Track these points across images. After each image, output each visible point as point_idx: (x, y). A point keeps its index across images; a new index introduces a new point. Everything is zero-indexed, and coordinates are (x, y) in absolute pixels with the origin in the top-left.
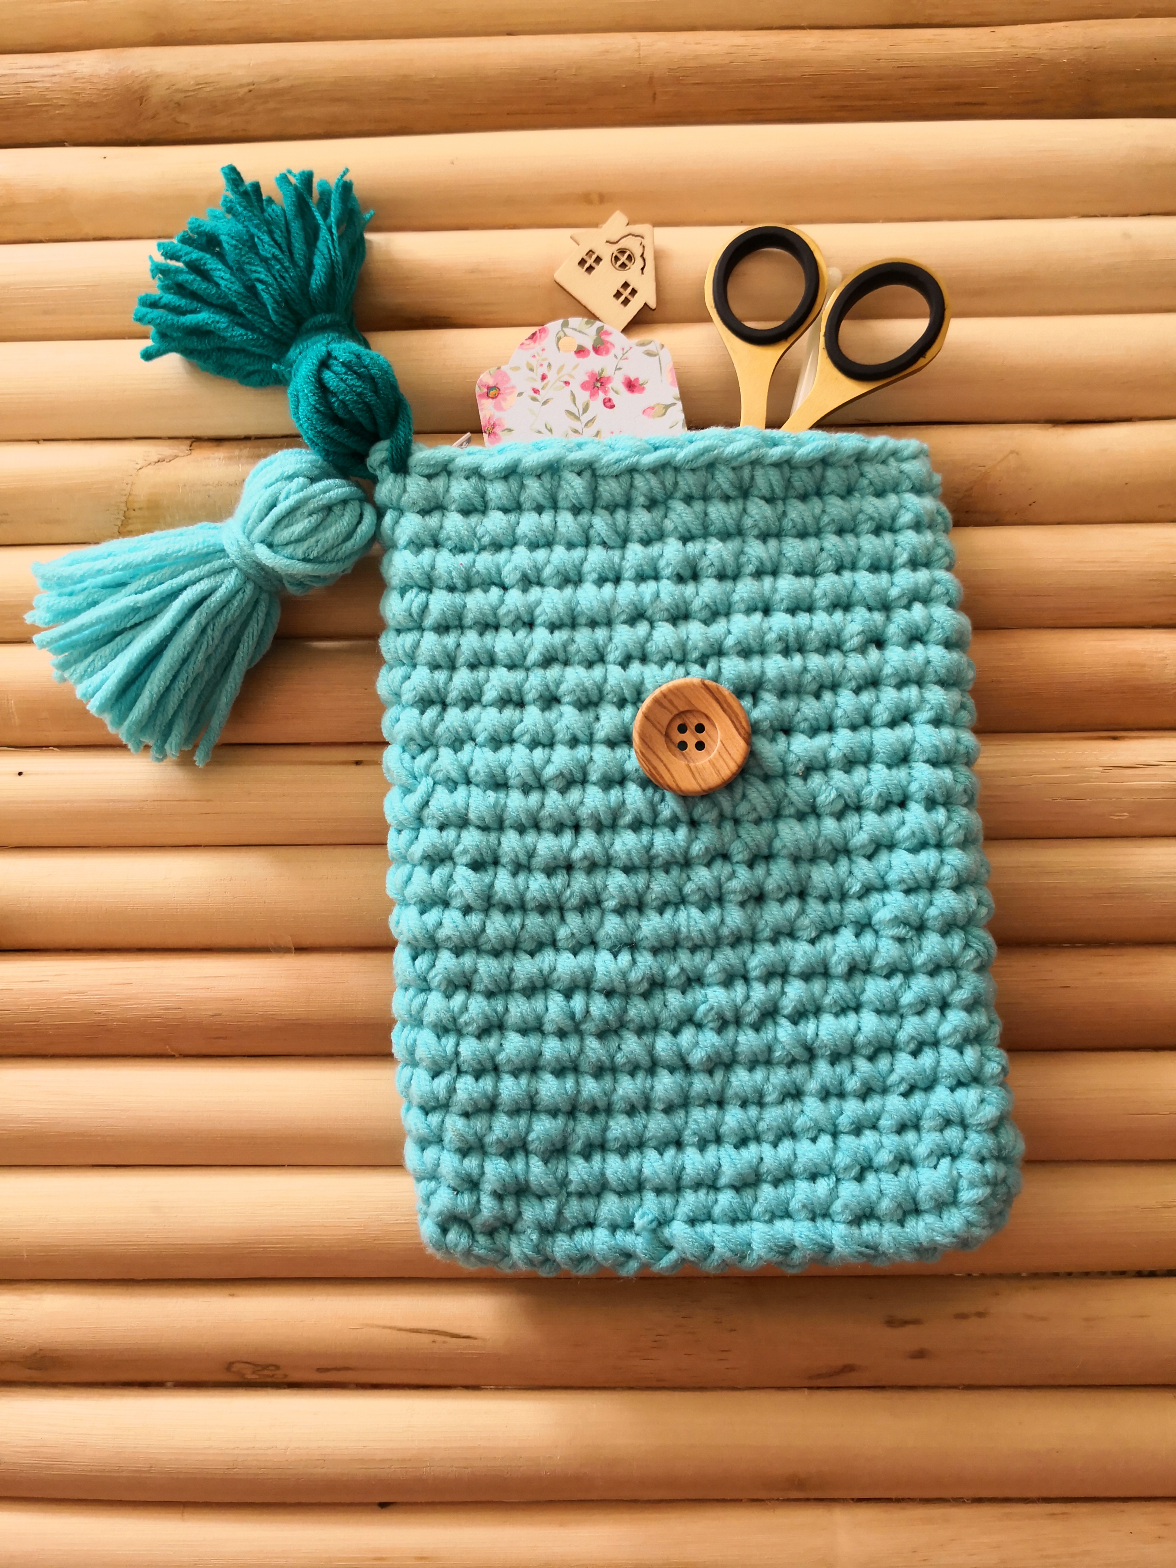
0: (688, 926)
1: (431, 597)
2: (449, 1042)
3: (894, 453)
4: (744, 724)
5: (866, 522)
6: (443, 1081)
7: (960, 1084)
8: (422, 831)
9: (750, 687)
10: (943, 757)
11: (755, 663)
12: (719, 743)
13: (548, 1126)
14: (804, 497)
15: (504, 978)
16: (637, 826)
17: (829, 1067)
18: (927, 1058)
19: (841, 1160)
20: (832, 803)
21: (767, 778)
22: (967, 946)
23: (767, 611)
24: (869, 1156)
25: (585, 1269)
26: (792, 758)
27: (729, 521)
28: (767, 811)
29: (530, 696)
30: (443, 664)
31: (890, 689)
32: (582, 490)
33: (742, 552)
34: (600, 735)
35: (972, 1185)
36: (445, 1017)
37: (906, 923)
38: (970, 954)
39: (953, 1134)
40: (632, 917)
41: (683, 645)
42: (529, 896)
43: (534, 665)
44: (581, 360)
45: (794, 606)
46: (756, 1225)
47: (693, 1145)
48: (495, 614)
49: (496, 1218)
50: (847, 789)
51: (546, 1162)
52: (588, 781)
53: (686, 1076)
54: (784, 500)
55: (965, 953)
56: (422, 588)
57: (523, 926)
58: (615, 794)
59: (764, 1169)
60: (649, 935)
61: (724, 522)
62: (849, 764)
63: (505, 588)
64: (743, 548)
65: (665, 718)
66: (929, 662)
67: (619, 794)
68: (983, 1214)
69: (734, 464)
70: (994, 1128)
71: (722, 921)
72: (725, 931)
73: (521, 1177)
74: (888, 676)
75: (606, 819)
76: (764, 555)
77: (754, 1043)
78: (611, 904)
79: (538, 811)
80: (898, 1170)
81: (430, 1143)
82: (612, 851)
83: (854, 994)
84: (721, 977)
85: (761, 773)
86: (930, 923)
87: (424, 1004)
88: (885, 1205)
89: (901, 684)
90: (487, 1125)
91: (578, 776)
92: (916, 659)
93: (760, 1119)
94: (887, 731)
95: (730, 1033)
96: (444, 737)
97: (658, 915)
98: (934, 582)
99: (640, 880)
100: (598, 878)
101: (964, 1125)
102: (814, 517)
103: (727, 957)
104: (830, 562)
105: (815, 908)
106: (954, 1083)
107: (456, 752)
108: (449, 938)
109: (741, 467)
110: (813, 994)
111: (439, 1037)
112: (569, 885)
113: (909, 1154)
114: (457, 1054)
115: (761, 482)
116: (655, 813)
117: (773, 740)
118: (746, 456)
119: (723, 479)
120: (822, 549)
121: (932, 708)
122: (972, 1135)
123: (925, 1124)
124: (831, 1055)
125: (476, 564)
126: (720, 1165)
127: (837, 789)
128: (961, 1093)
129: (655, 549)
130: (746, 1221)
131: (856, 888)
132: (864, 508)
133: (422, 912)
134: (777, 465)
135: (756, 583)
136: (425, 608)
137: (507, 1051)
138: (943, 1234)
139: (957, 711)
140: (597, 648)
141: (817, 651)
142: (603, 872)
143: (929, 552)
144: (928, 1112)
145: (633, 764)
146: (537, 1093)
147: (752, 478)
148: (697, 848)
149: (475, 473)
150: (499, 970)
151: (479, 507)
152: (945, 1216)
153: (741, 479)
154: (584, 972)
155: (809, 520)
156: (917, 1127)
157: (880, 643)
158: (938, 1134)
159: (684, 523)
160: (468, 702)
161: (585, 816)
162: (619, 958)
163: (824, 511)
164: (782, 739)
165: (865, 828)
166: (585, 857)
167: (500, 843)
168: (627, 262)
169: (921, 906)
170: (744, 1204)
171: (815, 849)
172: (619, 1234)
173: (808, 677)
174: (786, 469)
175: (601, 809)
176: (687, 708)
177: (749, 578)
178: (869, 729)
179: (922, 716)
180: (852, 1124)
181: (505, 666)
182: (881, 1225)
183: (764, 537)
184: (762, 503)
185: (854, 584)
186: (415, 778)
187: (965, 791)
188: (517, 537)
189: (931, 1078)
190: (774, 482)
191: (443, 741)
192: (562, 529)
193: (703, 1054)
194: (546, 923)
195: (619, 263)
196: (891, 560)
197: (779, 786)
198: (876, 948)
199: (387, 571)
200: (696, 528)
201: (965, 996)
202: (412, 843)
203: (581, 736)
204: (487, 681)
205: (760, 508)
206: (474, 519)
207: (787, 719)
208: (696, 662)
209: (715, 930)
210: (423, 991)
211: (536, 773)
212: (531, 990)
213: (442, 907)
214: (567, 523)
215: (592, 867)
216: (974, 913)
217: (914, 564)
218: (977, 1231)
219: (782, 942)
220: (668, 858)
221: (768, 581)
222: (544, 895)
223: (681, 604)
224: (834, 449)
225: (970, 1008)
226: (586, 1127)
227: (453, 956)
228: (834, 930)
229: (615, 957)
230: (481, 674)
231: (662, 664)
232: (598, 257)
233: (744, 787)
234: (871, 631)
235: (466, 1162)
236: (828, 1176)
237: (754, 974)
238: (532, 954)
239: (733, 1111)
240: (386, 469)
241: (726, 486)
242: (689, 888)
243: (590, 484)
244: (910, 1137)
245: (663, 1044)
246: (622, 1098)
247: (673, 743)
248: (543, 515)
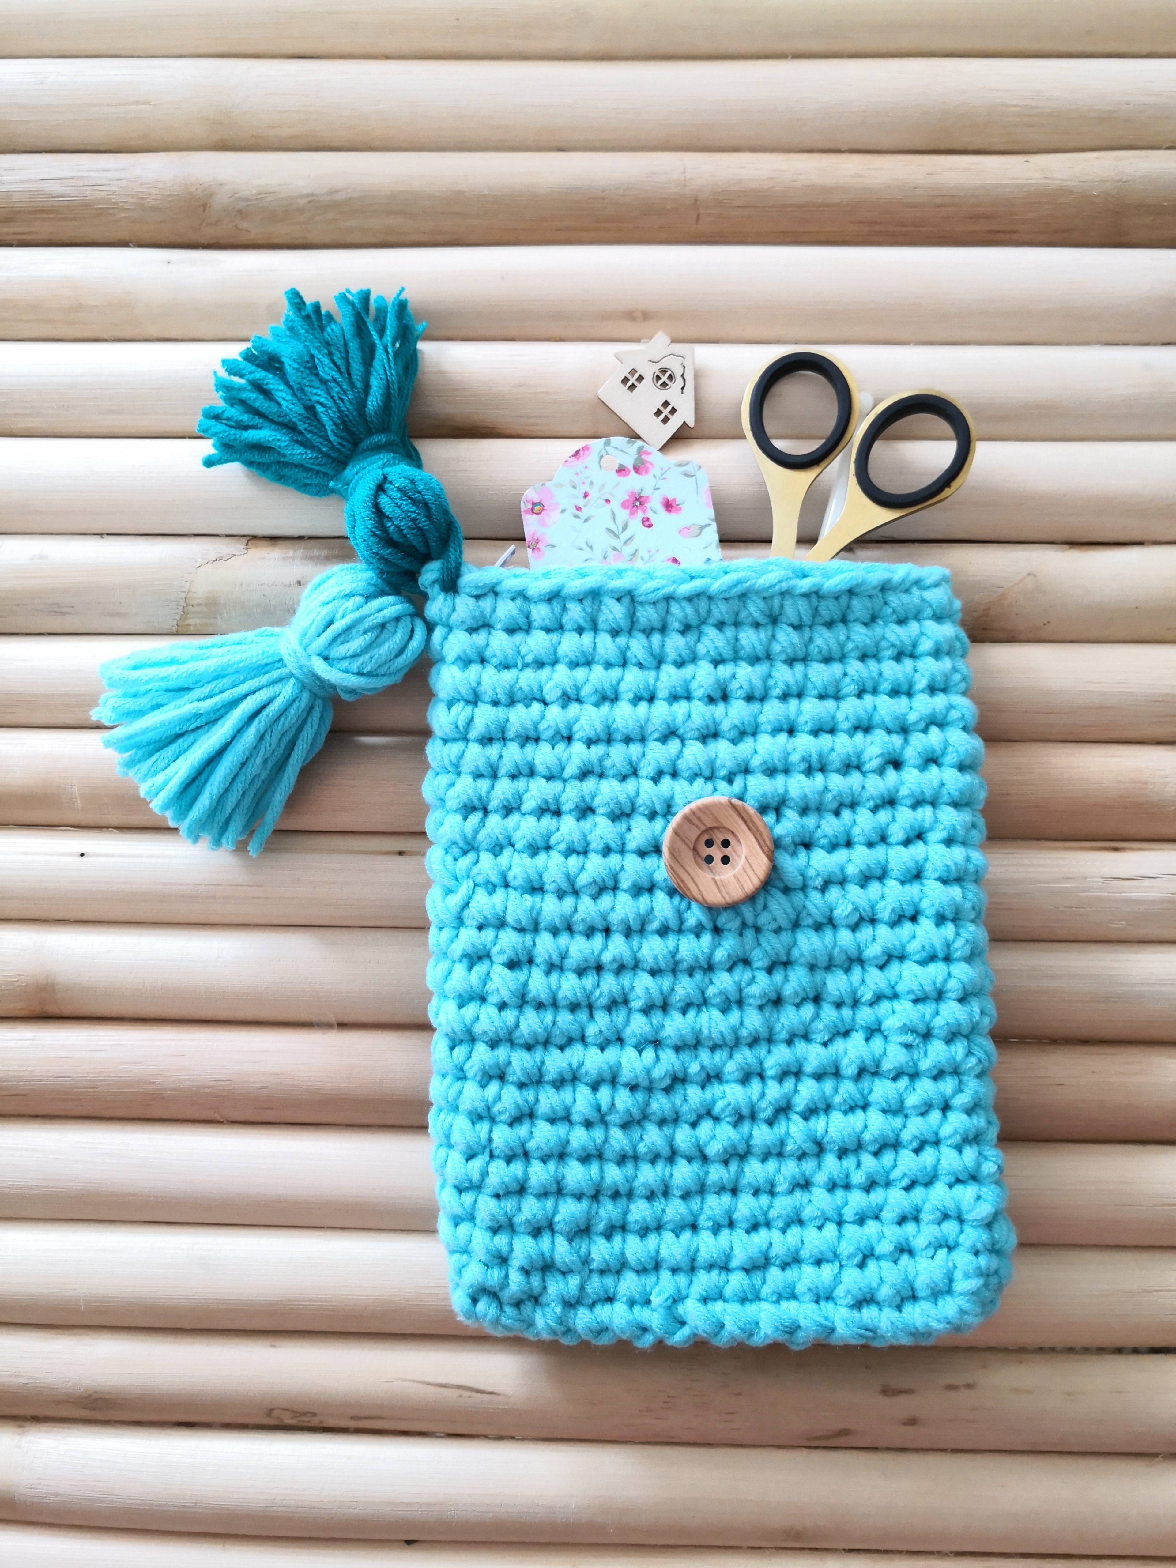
0: (710, 1027)
1: (477, 710)
2: (483, 1128)
3: (917, 583)
4: (768, 842)
5: (888, 648)
6: (476, 1165)
7: (958, 1181)
8: (462, 929)
9: (774, 804)
10: (954, 875)
11: (780, 781)
12: (743, 858)
13: (573, 1209)
14: (829, 625)
15: (536, 1071)
16: (663, 931)
17: (837, 1160)
18: (929, 1155)
19: (845, 1248)
20: (847, 916)
21: (787, 890)
22: (969, 1053)
23: (791, 732)
24: (871, 1245)
25: (605, 1340)
26: (811, 872)
27: (758, 647)
28: (787, 922)
29: (565, 808)
30: (485, 774)
31: (905, 808)
32: (621, 616)
33: (770, 676)
34: (632, 845)
35: (967, 1276)
36: (480, 1106)
37: (913, 1031)
38: (973, 1061)
39: (950, 1228)
40: (657, 1017)
41: (712, 764)
42: (560, 995)
43: (571, 777)
44: (621, 479)
45: (817, 728)
46: (764, 1305)
47: (707, 1229)
48: (536, 729)
49: (524, 1292)
50: (863, 904)
51: (570, 1241)
52: (618, 888)
53: (703, 1165)
54: (811, 627)
55: (968, 1060)
56: (468, 702)
57: (554, 1023)
58: (644, 900)
59: (772, 1253)
60: (672, 1035)
61: (754, 648)
62: (865, 879)
63: (546, 704)
64: (770, 672)
65: (693, 834)
66: (943, 784)
67: (649, 901)
68: (974, 1303)
69: (765, 594)
70: (989, 1225)
71: (742, 1023)
72: (744, 1033)
73: (547, 1255)
74: (904, 797)
75: (635, 925)
76: (791, 681)
77: (767, 1138)
78: (637, 1004)
79: (571, 916)
80: (898, 1259)
81: (463, 1220)
82: (639, 955)
83: (862, 1094)
84: (738, 1075)
85: (782, 885)
86: (935, 1032)
87: (461, 1092)
88: (884, 1292)
89: (917, 804)
90: (516, 1207)
91: (610, 883)
92: (931, 781)
93: (770, 1207)
94: (901, 849)
95: (746, 1127)
96: (485, 842)
97: (681, 1015)
98: (951, 707)
99: (666, 982)
100: (626, 979)
101: (960, 1220)
102: (839, 644)
103: (745, 1056)
104: (852, 687)
105: (829, 1013)
106: (953, 1180)
107: (496, 856)
108: (485, 1033)
109: (772, 597)
110: (824, 1093)
111: (473, 1124)
112: (598, 986)
113: (909, 1245)
114: (490, 1140)
115: (790, 612)
116: (682, 921)
117: (794, 854)
118: (777, 587)
119: (754, 609)
120: (845, 674)
121: (944, 829)
122: (968, 1229)
123: (924, 1217)
124: (840, 1149)
125: (519, 681)
126: (732, 1249)
127: (853, 903)
128: (958, 1189)
129: (688, 671)
130: (755, 1300)
131: (868, 996)
132: (887, 636)
133: (460, 1006)
134: (806, 595)
135: (781, 705)
136: (470, 721)
137: (537, 1139)
138: (938, 1321)
139: (968, 831)
140: (630, 763)
141: (838, 771)
142: (631, 974)
143: (947, 677)
144: (927, 1207)
145: (661, 874)
146: (564, 1178)
147: (782, 606)
148: (720, 955)
149: (521, 595)
150: (532, 1063)
151: (524, 627)
152: (940, 1302)
153: (771, 609)
154: (610, 1068)
155: (835, 647)
156: (916, 1219)
157: (897, 764)
158: (936, 1226)
159: (716, 648)
160: (508, 810)
161: (615, 922)
162: (644, 1054)
163: (848, 638)
164: (802, 853)
165: (878, 940)
166: (614, 960)
167: (534, 944)
168: (668, 382)
169: (928, 1016)
170: (754, 1285)
171: (831, 958)
172: (637, 1308)
173: (829, 797)
174: (814, 598)
175: (631, 917)
176: (715, 825)
177: (776, 701)
178: (884, 846)
179: (934, 836)
180: (856, 1214)
181: (544, 777)
182: (880, 1309)
183: (791, 662)
184: (790, 629)
185: (875, 707)
186: (457, 880)
187: (973, 908)
188: (558, 655)
189: (932, 1174)
190: (802, 612)
191: (484, 846)
192: (600, 650)
193: (720, 1146)
194: (575, 1021)
195: (661, 382)
196: (911, 685)
197: (798, 897)
198: (885, 1053)
199: (435, 684)
200: (727, 652)
201: (966, 1101)
202: (452, 941)
203: (613, 846)
204: (527, 791)
205: (788, 635)
206: (518, 637)
207: (808, 836)
208: (723, 779)
209: (735, 1031)
210: (459, 1079)
211: (571, 880)
212: (559, 1083)
213: (478, 1002)
214: (606, 645)
215: (620, 969)
216: (977, 1023)
217: (932, 690)
218: (969, 1319)
219: (797, 1044)
220: (693, 963)
221: (793, 703)
222: (575, 994)
223: (711, 724)
224: (860, 581)
225: (969, 1111)
226: (608, 1211)
227: (489, 1049)
228: (846, 1034)
229: (640, 1052)
230: (521, 783)
231: (692, 779)
232: (640, 376)
233: (766, 898)
234: (890, 754)
235: (497, 1238)
236: (832, 1262)
237: (770, 1072)
238: (562, 1048)
239: (746, 1200)
240: (437, 588)
241: (757, 616)
242: (711, 991)
243: (629, 610)
244: (910, 1228)
245: (683, 1136)
246: (643, 1185)
247: (700, 856)
248: (583, 636)
